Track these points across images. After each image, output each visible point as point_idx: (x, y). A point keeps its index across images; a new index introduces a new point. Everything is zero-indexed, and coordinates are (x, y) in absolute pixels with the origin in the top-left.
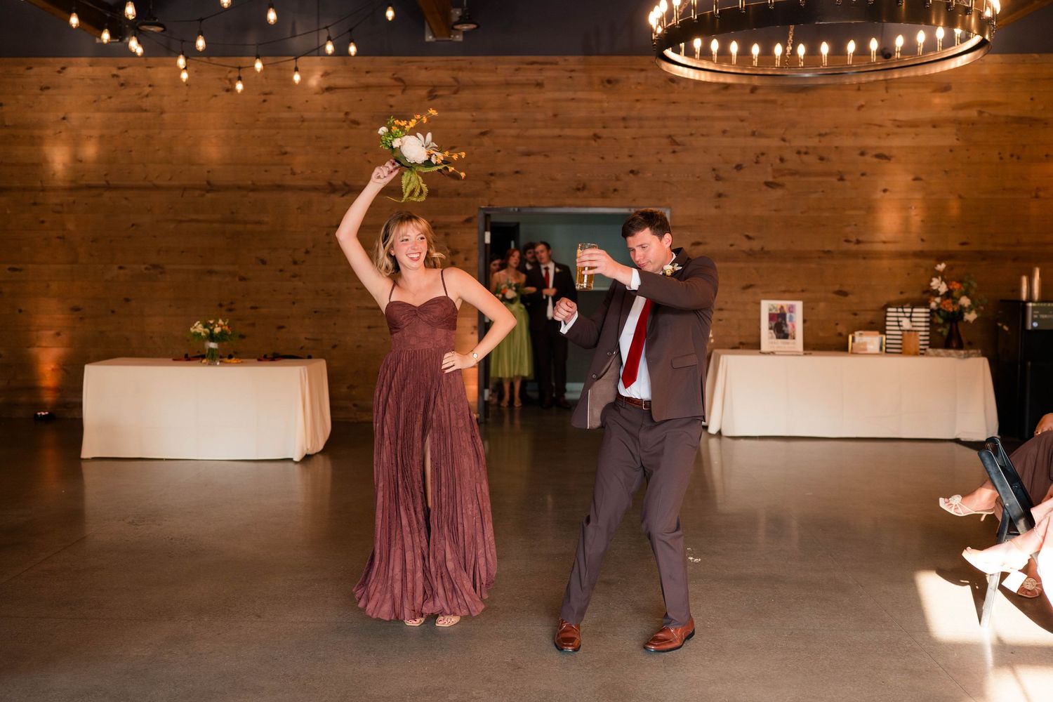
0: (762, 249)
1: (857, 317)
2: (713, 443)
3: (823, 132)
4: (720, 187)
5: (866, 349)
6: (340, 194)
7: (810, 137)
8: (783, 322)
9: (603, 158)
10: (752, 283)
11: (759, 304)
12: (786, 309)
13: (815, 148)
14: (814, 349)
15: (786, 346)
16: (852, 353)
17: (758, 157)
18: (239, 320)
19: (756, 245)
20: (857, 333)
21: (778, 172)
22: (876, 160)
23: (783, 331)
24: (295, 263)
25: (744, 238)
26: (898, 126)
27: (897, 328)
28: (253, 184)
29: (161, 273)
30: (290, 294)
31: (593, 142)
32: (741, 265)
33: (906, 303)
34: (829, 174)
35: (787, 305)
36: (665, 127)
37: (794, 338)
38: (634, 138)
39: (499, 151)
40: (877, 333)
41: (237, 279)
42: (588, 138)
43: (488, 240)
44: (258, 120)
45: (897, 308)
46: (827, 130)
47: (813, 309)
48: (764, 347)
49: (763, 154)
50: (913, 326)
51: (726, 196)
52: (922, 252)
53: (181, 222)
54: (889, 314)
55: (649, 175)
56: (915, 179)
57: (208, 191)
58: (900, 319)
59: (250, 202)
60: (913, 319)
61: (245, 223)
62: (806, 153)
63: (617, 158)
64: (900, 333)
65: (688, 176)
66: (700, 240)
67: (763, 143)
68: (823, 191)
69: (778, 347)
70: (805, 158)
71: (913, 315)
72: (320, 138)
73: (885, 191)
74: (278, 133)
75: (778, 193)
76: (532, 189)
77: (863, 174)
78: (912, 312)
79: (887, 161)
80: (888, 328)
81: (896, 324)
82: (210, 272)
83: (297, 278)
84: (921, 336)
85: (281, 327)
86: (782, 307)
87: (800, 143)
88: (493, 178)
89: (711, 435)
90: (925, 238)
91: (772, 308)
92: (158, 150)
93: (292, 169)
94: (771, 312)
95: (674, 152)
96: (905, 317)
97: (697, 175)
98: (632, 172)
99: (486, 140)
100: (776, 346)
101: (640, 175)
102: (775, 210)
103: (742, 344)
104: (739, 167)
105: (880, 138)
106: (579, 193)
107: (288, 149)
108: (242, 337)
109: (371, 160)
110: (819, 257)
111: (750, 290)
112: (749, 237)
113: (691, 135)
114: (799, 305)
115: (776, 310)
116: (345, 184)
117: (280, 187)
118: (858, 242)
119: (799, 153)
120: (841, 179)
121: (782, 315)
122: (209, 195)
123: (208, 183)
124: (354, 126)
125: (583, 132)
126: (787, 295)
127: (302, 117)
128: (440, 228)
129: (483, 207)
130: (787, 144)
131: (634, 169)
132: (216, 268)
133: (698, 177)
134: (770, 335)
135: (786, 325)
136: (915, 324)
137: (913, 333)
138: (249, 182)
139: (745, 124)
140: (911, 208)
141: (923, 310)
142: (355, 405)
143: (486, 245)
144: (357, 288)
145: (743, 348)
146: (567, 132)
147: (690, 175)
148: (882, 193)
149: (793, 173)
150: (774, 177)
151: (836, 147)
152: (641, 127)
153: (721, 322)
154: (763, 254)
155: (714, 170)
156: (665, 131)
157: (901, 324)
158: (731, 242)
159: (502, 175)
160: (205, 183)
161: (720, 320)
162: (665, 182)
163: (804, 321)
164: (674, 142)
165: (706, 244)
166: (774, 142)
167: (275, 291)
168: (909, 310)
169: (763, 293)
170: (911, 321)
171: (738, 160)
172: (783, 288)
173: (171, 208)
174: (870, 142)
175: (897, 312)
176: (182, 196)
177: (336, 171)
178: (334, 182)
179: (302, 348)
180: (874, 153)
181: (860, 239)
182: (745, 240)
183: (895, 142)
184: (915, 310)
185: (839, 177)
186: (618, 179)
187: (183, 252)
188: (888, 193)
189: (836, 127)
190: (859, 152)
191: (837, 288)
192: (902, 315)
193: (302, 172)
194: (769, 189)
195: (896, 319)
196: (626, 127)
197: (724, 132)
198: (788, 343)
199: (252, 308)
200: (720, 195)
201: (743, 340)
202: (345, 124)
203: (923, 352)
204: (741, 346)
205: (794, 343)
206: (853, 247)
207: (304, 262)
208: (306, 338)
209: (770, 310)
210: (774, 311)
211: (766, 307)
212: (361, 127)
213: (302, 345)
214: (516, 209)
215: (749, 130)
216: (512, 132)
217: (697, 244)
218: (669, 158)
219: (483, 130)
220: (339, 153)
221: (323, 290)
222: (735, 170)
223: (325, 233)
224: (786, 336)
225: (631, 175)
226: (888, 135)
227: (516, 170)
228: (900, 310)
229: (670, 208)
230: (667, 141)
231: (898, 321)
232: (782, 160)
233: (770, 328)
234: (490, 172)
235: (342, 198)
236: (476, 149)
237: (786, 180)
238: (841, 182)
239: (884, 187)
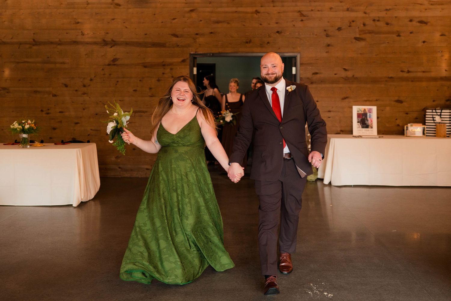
0: (353, 76)
1: (408, 115)
2: (326, 189)
3: (388, 8)
4: (328, 40)
5: (415, 134)
6: (110, 46)
7: (380, 12)
8: (366, 118)
9: (261, 24)
10: (347, 96)
11: (352, 108)
12: (367, 111)
13: (383, 17)
14: (383, 134)
15: (368, 132)
16: (407, 136)
17: (350, 23)
18: (52, 119)
19: (349, 74)
20: (409, 125)
21: (362, 32)
22: (419, 24)
23: (366, 124)
24: (84, 86)
25: (343, 70)
26: (432, 4)
27: (433, 121)
28: (60, 41)
29: (7, 92)
30: (82, 104)
31: (255, 15)
32: (341, 85)
33: (437, 107)
34: (393, 33)
35: (368, 108)
36: (296, 6)
37: (372, 128)
38: (279, 13)
39: (201, 21)
40: (421, 124)
41: (51, 96)
42: (252, 13)
43: (195, 72)
44: (62, 4)
45: (432, 110)
46: (391, 7)
47: (382, 111)
48: (355, 133)
49: (353, 21)
50: (442, 120)
51: (332, 46)
52: (445, 77)
53: (18, 63)
54: (427, 113)
55: (288, 34)
56: (441, 35)
57: (34, 45)
58: (434, 116)
59: (58, 51)
60: (442, 116)
61: (55, 63)
62: (378, 21)
63: (269, 24)
64: (434, 124)
65: (310, 34)
66: (317, 71)
67: (353, 15)
68: (388, 43)
69: (363, 133)
70: (378, 23)
71: (442, 114)
72: (97, 14)
73: (424, 42)
74: (73, 11)
75: (362, 44)
76: (220, 42)
77: (411, 33)
78: (441, 112)
79: (426, 25)
80: (427, 121)
81: (432, 119)
82: (36, 92)
83: (85, 95)
84: (447, 126)
85: (77, 123)
86: (365, 110)
87: (374, 15)
88: (198, 36)
89: (325, 185)
90: (447, 69)
91: (359, 110)
92: (5, 21)
93: (82, 32)
94: (358, 113)
95: (302, 20)
96: (437, 115)
97: (316, 34)
98: (278, 32)
99: (194, 15)
100: (361, 132)
101: (283, 34)
102: (361, 54)
103: (342, 131)
104: (339, 29)
105: (421, 11)
106: (247, 44)
107: (80, 20)
108: (54, 129)
109: (127, 26)
110: (386, 81)
111: (347, 100)
112: (345, 70)
113: (312, 10)
114: (374, 109)
115: (361, 112)
116: (113, 41)
117: (76, 43)
118: (409, 72)
119: (374, 20)
120: (399, 36)
121: (365, 115)
122: (35, 47)
123: (34, 40)
124: (117, 7)
125: (249, 10)
126: (367, 103)
127: (87, 2)
128: (168, 65)
129: (192, 53)
130: (367, 15)
131: (279, 30)
132: (39, 89)
133: (316, 35)
134: (358, 126)
135: (367, 120)
136: (443, 119)
137: (443, 124)
138: (58, 40)
139: (343, 4)
140: (439, 52)
141: (448, 111)
142: (120, 168)
143: (194, 75)
144: (120, 101)
145: (342, 134)
146: (240, 9)
147: (311, 34)
148: (422, 43)
149: (370, 32)
150: (360, 35)
151: (396, 17)
152: (283, 6)
153: (329, 119)
154: (354, 79)
155: (325, 30)
156: (297, 9)
157: (434, 119)
158: (335, 73)
159: (203, 35)
160: (32, 40)
161: (329, 117)
162: (298, 38)
163: (378, 118)
164: (302, 15)
165: (320, 73)
166: (360, 14)
167: (73, 102)
168: (440, 111)
169: (354, 101)
170: (441, 118)
171: (339, 25)
172: (365, 99)
173: (12, 55)
174: (415, 13)
175: (432, 112)
176: (19, 48)
177: (107, 33)
178: (105, 39)
179: (89, 135)
180: (418, 20)
181: (410, 70)
182: (344, 71)
183: (430, 14)
184: (443, 111)
185: (397, 35)
186: (270, 37)
187: (20, 80)
188: (426, 43)
189: (396, 6)
190: (409, 20)
191: (396, 98)
192: (435, 114)
193: (88, 34)
194: (357, 42)
195: (432, 116)
196: (274, 6)
197: (331, 8)
198: (369, 130)
199: (60, 112)
200: (329, 45)
201: (343, 129)
202: (112, 6)
203: (448, 135)
204: (341, 132)
205: (372, 131)
206: (405, 75)
207: (89, 85)
208: (91, 129)
209: (358, 111)
210: (360, 112)
211: (356, 110)
212: (121, 7)
213: (89, 133)
214: (211, 54)
215: (345, 8)
216: (208, 9)
217: (316, 73)
218: (299, 24)
219: (192, 9)
220: (109, 23)
221: (100, 102)
222: (337, 31)
223: (101, 69)
224: (367, 127)
225: (277, 34)
226: (426, 9)
227: (211, 32)
228: (434, 111)
229: (300, 53)
230: (298, 14)
231: (433, 118)
232: (364, 25)
233: (358, 122)
234: (196, 33)
235: (111, 48)
236: (188, 19)
237: (367, 36)
238: (398, 37)
239: (423, 40)
